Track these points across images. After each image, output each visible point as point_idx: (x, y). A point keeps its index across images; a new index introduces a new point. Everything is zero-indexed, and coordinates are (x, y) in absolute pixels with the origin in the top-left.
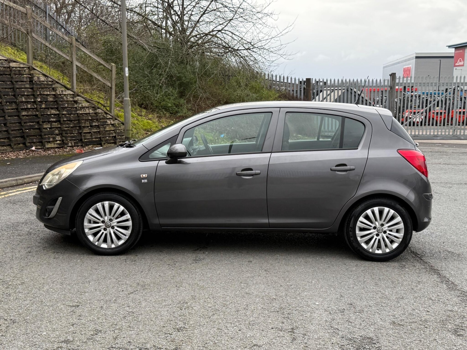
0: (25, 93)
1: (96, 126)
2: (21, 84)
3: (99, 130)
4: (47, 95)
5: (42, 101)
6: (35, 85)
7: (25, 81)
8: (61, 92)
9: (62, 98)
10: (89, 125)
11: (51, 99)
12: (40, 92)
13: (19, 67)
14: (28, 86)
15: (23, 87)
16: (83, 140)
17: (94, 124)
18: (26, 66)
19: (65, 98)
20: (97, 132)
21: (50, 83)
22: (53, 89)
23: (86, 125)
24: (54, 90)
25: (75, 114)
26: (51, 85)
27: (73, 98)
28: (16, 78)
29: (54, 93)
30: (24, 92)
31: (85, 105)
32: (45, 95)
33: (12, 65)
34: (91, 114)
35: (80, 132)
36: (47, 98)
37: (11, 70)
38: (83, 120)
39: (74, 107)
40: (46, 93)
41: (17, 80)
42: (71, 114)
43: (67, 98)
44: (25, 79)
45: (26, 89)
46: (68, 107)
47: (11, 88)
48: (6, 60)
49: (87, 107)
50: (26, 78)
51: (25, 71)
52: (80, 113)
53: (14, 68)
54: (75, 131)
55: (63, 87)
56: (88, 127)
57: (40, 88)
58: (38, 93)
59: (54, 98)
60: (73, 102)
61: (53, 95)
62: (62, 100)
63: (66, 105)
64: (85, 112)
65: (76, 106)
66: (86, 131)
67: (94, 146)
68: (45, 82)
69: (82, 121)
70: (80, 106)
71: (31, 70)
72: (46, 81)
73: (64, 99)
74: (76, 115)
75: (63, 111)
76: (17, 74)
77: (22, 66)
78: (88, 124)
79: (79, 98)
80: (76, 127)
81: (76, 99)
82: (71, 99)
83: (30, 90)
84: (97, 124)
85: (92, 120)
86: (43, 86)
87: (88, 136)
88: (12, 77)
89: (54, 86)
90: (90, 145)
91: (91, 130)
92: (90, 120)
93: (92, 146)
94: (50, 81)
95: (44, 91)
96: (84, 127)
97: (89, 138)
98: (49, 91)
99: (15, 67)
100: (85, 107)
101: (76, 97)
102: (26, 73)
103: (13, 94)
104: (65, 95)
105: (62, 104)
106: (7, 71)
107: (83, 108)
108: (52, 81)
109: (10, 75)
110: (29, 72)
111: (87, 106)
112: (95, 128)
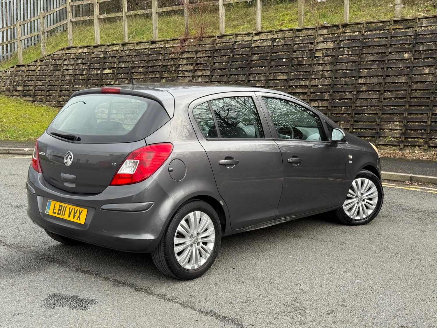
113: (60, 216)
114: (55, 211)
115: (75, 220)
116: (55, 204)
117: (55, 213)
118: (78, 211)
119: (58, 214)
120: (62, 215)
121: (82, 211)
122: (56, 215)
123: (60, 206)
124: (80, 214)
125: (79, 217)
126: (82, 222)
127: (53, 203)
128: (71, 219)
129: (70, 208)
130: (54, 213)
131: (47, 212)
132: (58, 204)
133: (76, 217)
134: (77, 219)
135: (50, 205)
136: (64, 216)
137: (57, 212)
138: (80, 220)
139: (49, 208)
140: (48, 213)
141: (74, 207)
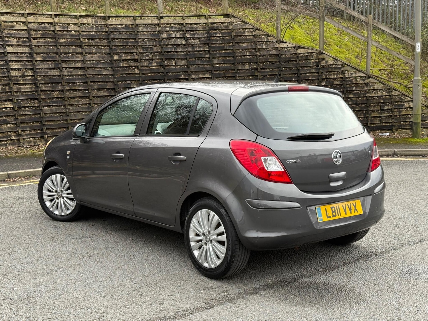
0: (309, 78)
1: (388, 109)
2: (307, 69)
3: (391, 115)
4: (334, 79)
5: (328, 85)
6: (322, 69)
7: (312, 66)
8: (350, 75)
9: (351, 81)
10: (379, 109)
11: (338, 83)
12: (326, 76)
13: (307, 53)
14: (314, 71)
15: (308, 72)
16: (369, 125)
17: (386, 107)
18: (315, 51)
19: (354, 80)
20: (389, 116)
21: (340, 66)
22: (342, 71)
23: (376, 109)
24: (343, 73)
25: (363, 97)
26: (340, 68)
27: (364, 80)
28: (302, 64)
29: (341, 76)
30: (308, 76)
31: (378, 87)
32: (331, 78)
33: (300, 51)
34: (384, 97)
35: (367, 116)
36: (333, 82)
37: (298, 57)
38: (373, 103)
39: (364, 90)
40: (332, 77)
41: (303, 66)
42: (359, 97)
43: (357, 81)
44: (312, 64)
45: (312, 74)
46: (356, 90)
47: (295, 74)
48: (294, 47)
49: (380, 90)
50: (313, 62)
51: (313, 56)
52: (370, 95)
53: (302, 54)
54: (361, 115)
55: (353, 69)
56: (378, 110)
57: (327, 72)
58: (324, 78)
59: (341, 82)
60: (363, 85)
61: (341, 78)
62: (350, 83)
63: (355, 88)
64: (376, 95)
65: (366, 88)
66: (374, 115)
67: (382, 132)
68: (334, 66)
69: (372, 105)
70: (371, 88)
71: (319, 55)
72: (336, 65)
73: (353, 82)
74: (365, 98)
75: (350, 94)
76: (304, 60)
77: (310, 51)
78: (378, 107)
79: (371, 79)
80: (363, 111)
81: (367, 81)
82: (361, 82)
83: (315, 74)
84: (390, 108)
85: (385, 103)
86: (330, 70)
87: (377, 121)
88: (298, 63)
89: (342, 69)
90: (378, 130)
91: (382, 114)
92: (382, 103)
93: (380, 131)
94: (340, 65)
95: (331, 75)
96: (373, 111)
97: (377, 122)
98: (337, 75)
99: (304, 53)
100: (377, 89)
101: (367, 79)
102: (314, 58)
103: (296, 79)
104: (355, 77)
105: (350, 87)
106: (294, 58)
107: (375, 90)
108: (342, 64)
109: (296, 61)
110: (317, 57)
111: (380, 88)
112: (387, 112)
113: (337, 218)
114: (328, 216)
115: (353, 214)
116: (326, 208)
117: (330, 217)
118: (352, 205)
119: (333, 216)
120: (338, 216)
121: (356, 203)
122: (332, 218)
123: (332, 208)
124: (355, 207)
125: (355, 209)
126: (361, 212)
127: (322, 208)
128: (349, 215)
129: (342, 205)
130: (328, 217)
131: (320, 220)
132: (329, 207)
133: (353, 211)
134: (355, 212)
135: (320, 212)
136: (340, 215)
137: (332, 215)
138: (357, 212)
139: (321, 216)
140: (322, 220)
141: (346, 203)
